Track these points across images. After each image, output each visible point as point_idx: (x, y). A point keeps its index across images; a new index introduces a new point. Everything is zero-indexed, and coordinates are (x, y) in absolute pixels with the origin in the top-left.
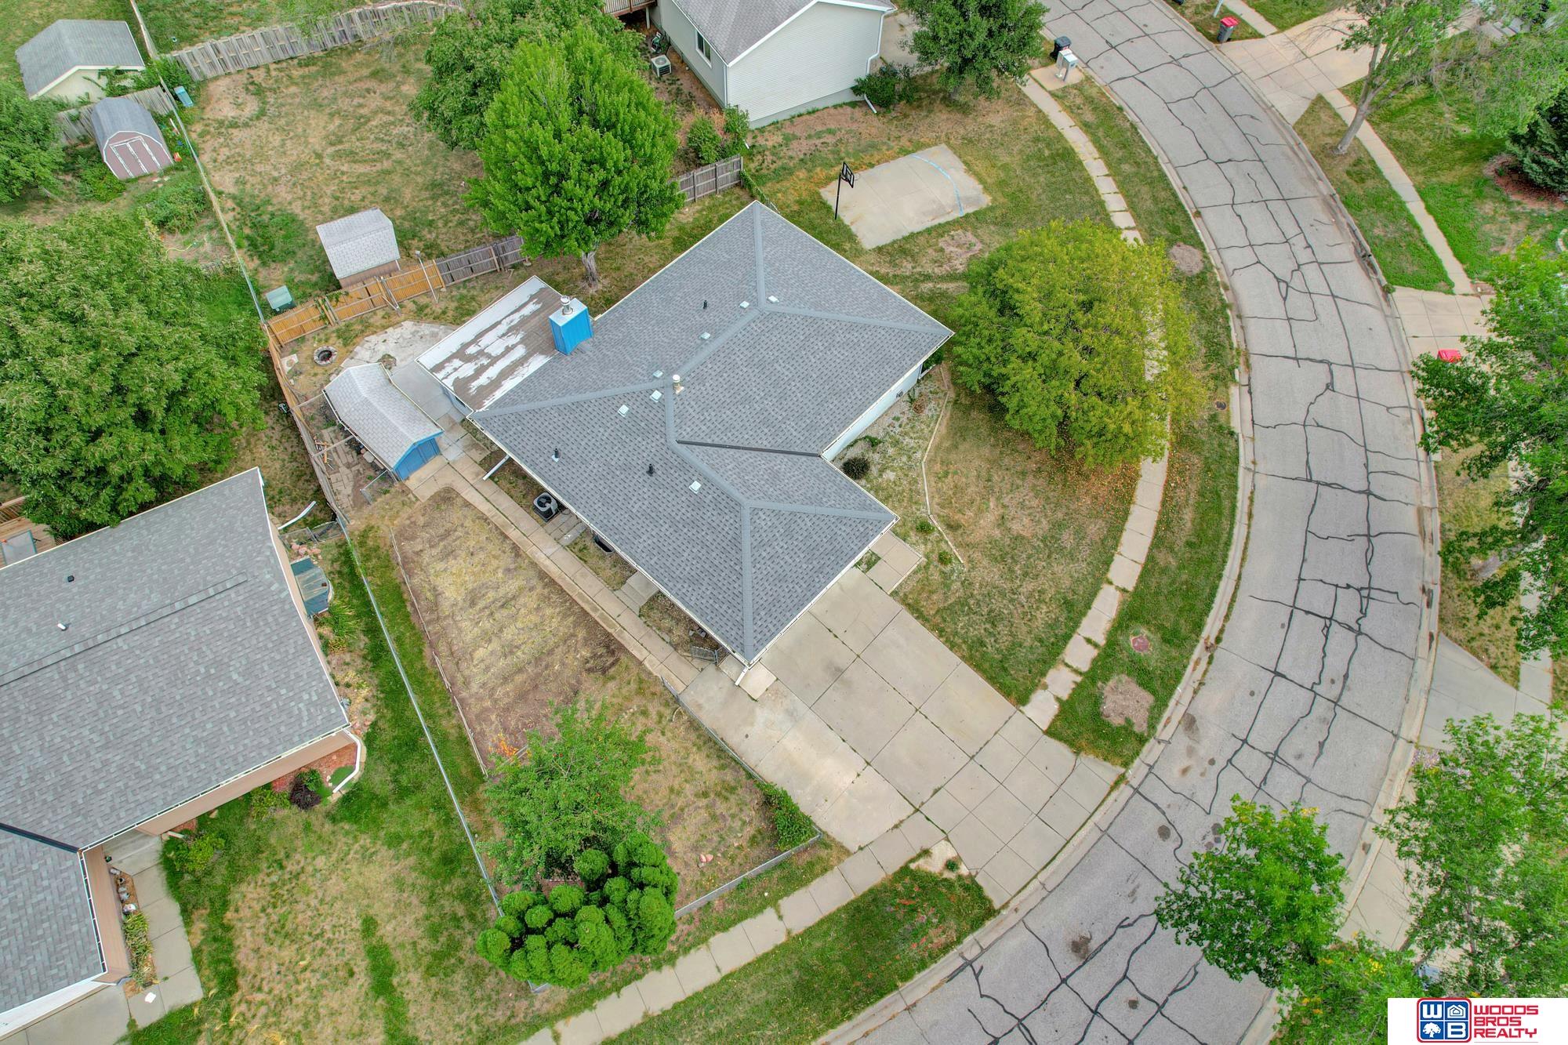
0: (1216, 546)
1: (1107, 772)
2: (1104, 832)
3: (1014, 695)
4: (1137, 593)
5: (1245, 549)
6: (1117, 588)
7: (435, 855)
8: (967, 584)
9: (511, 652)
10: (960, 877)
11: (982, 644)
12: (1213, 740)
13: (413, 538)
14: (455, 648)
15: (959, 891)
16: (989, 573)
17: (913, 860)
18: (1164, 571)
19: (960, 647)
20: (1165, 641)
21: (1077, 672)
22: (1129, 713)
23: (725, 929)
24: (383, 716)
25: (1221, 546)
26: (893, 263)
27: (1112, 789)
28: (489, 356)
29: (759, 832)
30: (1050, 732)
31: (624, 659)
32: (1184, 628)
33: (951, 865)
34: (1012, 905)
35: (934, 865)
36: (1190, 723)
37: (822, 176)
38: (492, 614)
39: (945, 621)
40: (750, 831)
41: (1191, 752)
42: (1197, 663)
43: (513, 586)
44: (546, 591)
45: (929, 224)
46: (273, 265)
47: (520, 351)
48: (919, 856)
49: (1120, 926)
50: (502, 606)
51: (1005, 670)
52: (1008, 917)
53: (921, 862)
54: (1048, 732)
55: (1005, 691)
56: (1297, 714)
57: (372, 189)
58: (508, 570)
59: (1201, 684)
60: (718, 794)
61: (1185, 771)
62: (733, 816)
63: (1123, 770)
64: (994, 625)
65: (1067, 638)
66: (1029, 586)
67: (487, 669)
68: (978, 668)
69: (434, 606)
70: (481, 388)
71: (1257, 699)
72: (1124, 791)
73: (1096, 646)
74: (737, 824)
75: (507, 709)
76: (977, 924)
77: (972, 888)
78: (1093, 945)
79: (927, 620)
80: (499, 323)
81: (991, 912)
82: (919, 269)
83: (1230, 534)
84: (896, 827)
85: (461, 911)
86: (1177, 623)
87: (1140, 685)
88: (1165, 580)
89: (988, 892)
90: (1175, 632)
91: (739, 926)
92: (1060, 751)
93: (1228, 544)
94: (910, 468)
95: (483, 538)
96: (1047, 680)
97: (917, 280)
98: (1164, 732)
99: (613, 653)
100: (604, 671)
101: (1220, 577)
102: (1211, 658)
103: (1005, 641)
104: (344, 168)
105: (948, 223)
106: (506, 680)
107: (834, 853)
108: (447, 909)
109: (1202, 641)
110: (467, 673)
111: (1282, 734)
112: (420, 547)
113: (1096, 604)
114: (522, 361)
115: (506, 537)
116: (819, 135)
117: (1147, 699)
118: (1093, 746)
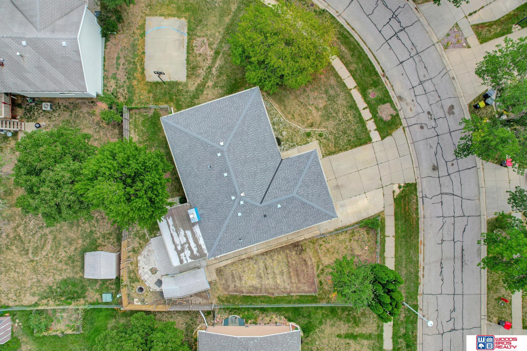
0: (357, 48)
1: (400, 130)
2: (413, 143)
3: (368, 141)
4: (359, 84)
5: (362, 40)
6: (353, 88)
7: (329, 314)
8: (331, 133)
9: (283, 273)
10: (404, 187)
11: (350, 140)
12: (408, 95)
13: (229, 286)
14: (273, 288)
15: (407, 189)
16: (331, 124)
17: (394, 196)
18: (356, 70)
19: (347, 148)
20: (376, 87)
21: (371, 119)
22: (389, 114)
23: (384, 251)
24: (284, 314)
25: (358, 47)
26: (198, 76)
27: (405, 133)
28: (185, 243)
29: (366, 231)
30: (383, 138)
31: (302, 243)
32: (374, 78)
33: (400, 187)
34: (416, 178)
35: (398, 191)
36: (400, 98)
37: (139, 75)
38: (267, 274)
39: (338, 147)
40: (365, 233)
41: (407, 104)
42: (386, 83)
43: (261, 264)
44: (268, 255)
45: (185, 51)
46: (86, 294)
47: (189, 233)
48: (394, 194)
49: (436, 155)
50: (266, 269)
51: (360, 139)
52: (419, 181)
53: (395, 194)
54: (382, 139)
55: (365, 143)
56: (414, 67)
57: (62, 247)
58: (255, 263)
59: (392, 86)
60: (352, 236)
61: (411, 110)
62: (360, 236)
63: (402, 127)
64: (346, 133)
65: (360, 114)
66: (340, 115)
67: (284, 281)
68: (356, 146)
69: (256, 289)
70: (198, 251)
71: (405, 74)
72: (407, 129)
73: (366, 108)
74: (362, 236)
75: (299, 281)
76: (416, 189)
77: (407, 185)
78: (436, 165)
79: (336, 152)
80: (171, 235)
81: (415, 184)
82: (205, 68)
83: (356, 41)
84: (384, 195)
85: (347, 313)
86: (373, 79)
87: (383, 104)
88: (359, 72)
89: (411, 182)
90: (374, 82)
91: (386, 248)
92: (388, 139)
93: (358, 44)
94: (285, 125)
95: (240, 266)
96: (369, 129)
97: (209, 72)
98: (398, 107)
99: (298, 245)
100: (302, 250)
101: (366, 55)
102: (387, 77)
103: (352, 133)
104: (44, 253)
105: (188, 43)
106: (290, 278)
107: (381, 215)
108: (345, 316)
109: (381, 76)
110: (282, 287)
111: (417, 76)
112: (233, 286)
113: (355, 99)
114: (194, 234)
115: (244, 259)
116: (118, 64)
117: (388, 105)
118: (392, 129)
